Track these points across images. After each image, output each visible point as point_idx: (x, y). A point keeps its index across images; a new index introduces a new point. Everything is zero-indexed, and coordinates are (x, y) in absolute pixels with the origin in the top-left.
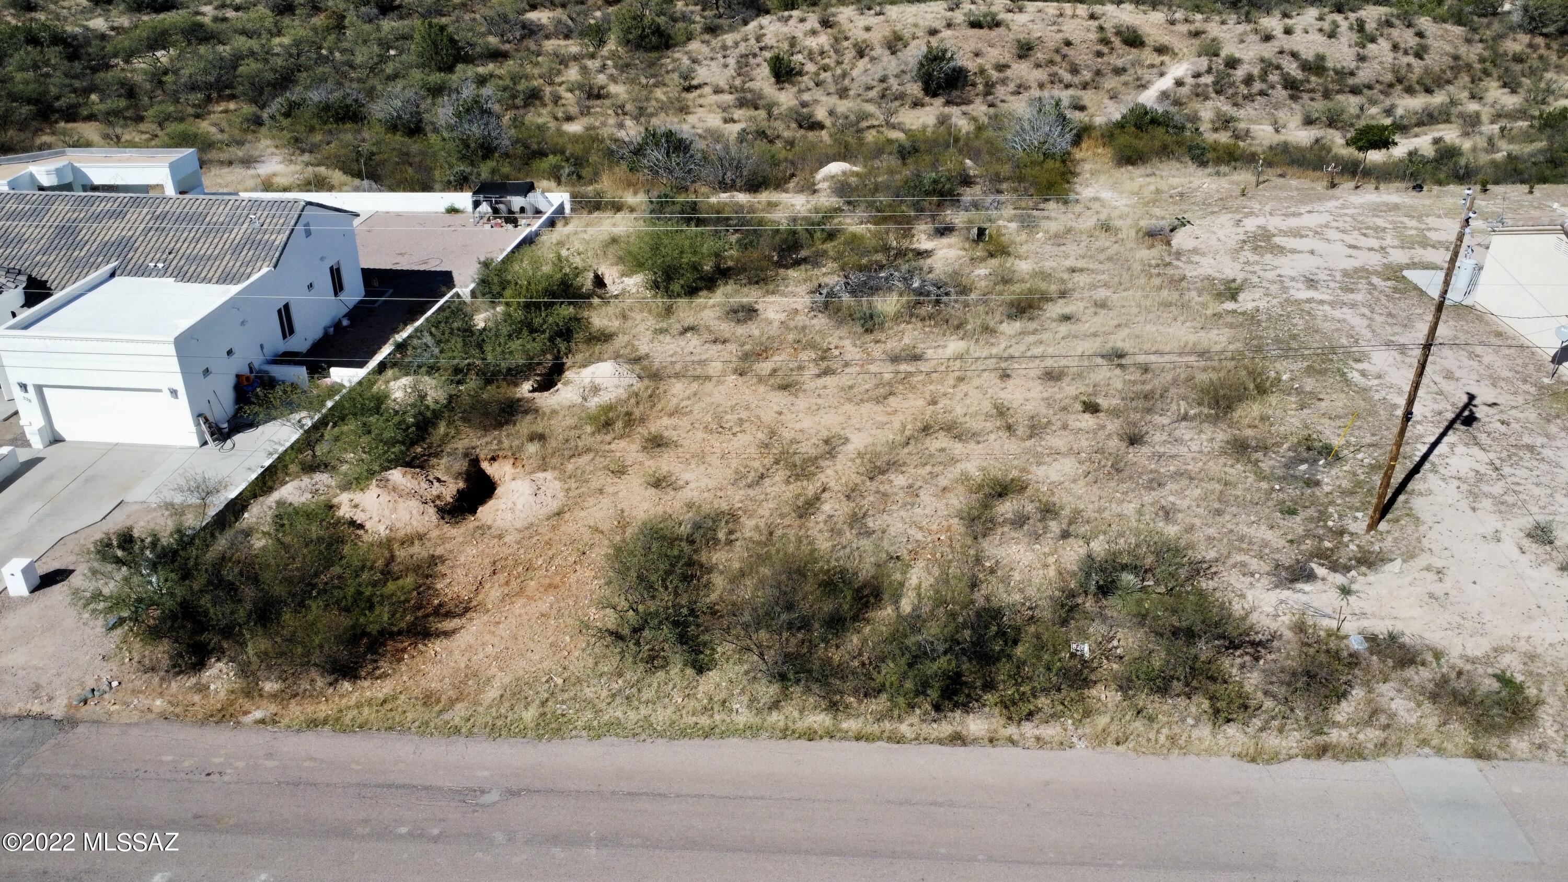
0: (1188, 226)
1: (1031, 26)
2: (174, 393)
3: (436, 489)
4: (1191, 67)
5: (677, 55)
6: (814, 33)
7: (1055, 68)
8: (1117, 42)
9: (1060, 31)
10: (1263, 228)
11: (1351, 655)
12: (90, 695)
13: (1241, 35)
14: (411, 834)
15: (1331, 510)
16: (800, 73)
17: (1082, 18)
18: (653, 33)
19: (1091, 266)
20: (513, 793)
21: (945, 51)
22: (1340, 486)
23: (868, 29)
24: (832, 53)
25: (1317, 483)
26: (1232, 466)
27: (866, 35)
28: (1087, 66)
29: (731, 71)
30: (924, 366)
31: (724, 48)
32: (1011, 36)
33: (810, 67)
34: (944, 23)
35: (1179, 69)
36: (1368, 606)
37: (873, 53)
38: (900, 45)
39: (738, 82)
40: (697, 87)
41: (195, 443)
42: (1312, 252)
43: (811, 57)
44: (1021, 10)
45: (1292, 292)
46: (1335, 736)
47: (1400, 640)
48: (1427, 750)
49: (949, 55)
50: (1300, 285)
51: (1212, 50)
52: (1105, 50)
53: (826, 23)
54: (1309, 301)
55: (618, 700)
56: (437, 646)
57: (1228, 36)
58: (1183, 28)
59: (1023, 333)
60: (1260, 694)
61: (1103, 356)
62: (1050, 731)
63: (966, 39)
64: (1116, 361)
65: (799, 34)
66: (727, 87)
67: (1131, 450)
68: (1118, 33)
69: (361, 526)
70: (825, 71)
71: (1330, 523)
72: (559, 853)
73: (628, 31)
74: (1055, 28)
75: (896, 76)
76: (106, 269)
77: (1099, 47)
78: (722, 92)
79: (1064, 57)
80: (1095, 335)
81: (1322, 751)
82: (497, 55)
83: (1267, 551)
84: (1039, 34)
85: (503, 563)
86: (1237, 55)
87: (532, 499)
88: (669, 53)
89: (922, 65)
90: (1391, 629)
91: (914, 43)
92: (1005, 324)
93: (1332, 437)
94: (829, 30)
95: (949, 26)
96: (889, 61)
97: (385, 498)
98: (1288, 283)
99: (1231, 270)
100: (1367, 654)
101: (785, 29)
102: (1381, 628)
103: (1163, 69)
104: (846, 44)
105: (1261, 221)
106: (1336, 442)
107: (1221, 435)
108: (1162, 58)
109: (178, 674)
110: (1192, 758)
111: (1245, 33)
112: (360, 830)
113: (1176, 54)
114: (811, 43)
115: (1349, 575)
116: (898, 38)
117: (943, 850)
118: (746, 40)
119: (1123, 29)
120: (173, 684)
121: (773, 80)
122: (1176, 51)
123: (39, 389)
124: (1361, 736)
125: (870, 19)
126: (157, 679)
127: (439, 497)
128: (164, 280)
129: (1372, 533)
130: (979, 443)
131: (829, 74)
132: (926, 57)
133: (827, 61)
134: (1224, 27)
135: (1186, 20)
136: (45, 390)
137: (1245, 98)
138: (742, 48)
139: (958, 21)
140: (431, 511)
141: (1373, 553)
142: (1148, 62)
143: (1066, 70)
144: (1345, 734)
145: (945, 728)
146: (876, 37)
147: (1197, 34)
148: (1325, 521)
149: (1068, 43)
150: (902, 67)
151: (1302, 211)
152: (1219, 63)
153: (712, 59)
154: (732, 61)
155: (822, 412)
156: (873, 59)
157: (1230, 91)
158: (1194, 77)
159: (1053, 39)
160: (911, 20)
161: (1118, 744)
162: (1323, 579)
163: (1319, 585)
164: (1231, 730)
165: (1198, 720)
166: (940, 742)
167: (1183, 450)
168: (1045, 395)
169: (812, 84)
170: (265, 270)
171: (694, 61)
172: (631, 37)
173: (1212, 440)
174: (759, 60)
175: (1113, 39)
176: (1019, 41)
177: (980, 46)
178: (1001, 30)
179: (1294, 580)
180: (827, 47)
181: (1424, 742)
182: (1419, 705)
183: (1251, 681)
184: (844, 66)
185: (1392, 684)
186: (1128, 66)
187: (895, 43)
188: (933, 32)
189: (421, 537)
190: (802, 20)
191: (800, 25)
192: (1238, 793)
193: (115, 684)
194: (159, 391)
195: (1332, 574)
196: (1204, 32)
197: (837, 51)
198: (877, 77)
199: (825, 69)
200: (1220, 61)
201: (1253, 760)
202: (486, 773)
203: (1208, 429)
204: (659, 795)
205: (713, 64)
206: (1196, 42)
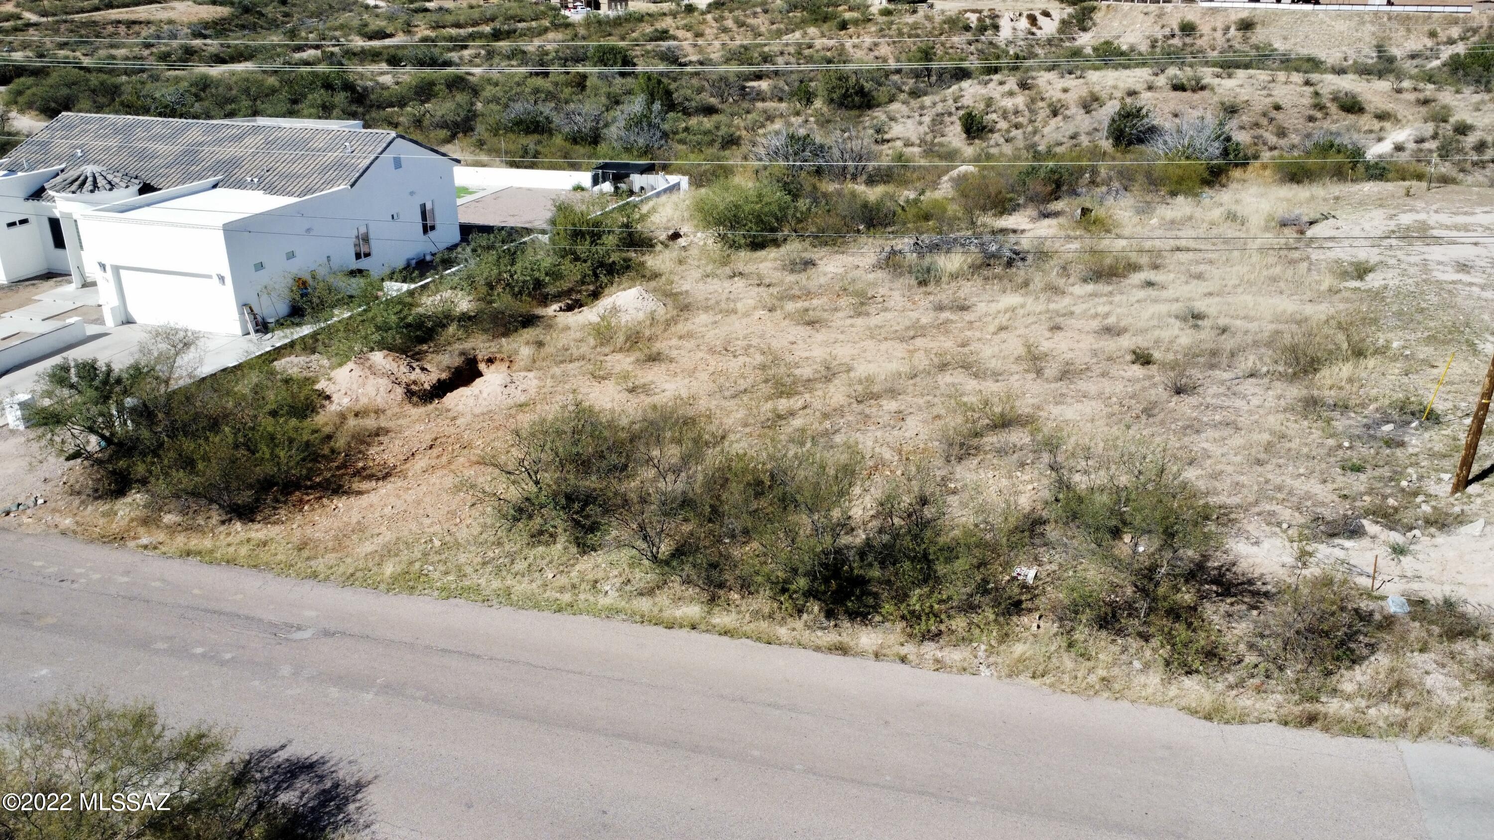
0: (1331, 220)
1: (1238, 90)
2: (222, 279)
3: (417, 374)
4: (1414, 132)
5: (876, 114)
6: (1011, 94)
7: (1261, 132)
8: (1333, 108)
9: (1270, 95)
10: (1424, 223)
11: (1386, 618)
12: (14, 509)
13: (1478, 103)
14: (204, 655)
15: (1410, 470)
16: (992, 131)
17: (1296, 84)
18: (856, 93)
19: (1202, 247)
20: (327, 634)
21: (1141, 109)
22: (1430, 449)
23: (1065, 91)
24: (1027, 113)
25: (1402, 444)
26: (1296, 421)
27: (1063, 96)
28: (1296, 131)
29: (924, 128)
30: (968, 316)
31: (922, 108)
32: (1216, 99)
33: (1003, 125)
34: (1145, 86)
35: (1402, 135)
36: (1424, 570)
37: (1067, 112)
38: (1095, 105)
39: (929, 138)
40: (888, 141)
41: (238, 331)
42: (1476, 244)
43: (1005, 116)
44: (1230, 76)
45: (1435, 273)
46: (1333, 706)
47: (1460, 609)
48: (1465, 739)
49: (1144, 111)
50: (1449, 269)
51: (1442, 118)
52: (1319, 115)
53: (1024, 86)
54: (1453, 282)
55: (489, 568)
56: (341, 503)
57: (1462, 104)
58: (1412, 97)
59: (1093, 295)
60: (1242, 647)
61: (1177, 317)
62: (955, 655)
63: (1165, 100)
64: (1191, 322)
65: (996, 95)
66: (918, 142)
67: (1175, 398)
68: (1335, 99)
69: (328, 398)
70: (1017, 128)
71: (1404, 483)
72: (334, 692)
73: (832, 90)
74: (1265, 92)
75: (1088, 134)
76: (212, 180)
77: (1312, 112)
78: (912, 145)
79: (1271, 120)
80: (1177, 300)
81: (1311, 720)
82: (709, 110)
83: (1309, 503)
84: (1246, 98)
85: (443, 440)
86: (1469, 121)
87: (499, 389)
88: (870, 112)
89: (1113, 120)
90: (1447, 594)
91: (1110, 104)
92: (1076, 287)
93: (1436, 400)
94: (1027, 92)
95: (1150, 88)
96: (1083, 120)
97: (357, 372)
98: (1432, 266)
99: (1366, 254)
100: (1408, 619)
101: (983, 91)
102: (1434, 593)
103: (1382, 134)
104: (1041, 104)
105: (1422, 216)
106: (1440, 407)
107: (1295, 392)
108: (1381, 124)
109: (96, 499)
110: (1125, 704)
111: (1483, 102)
112: (161, 645)
113: (1398, 121)
114: (1008, 103)
115: (1410, 535)
116: (1095, 99)
117: (756, 753)
118: (944, 101)
119: (1342, 95)
120: (90, 508)
121: (964, 136)
122: (1400, 117)
123: (116, 269)
124: (1372, 711)
125: (1070, 82)
126: (77, 502)
127: (415, 383)
128: (256, 192)
129: (1458, 495)
130: (997, 381)
131: (1020, 131)
132: (1119, 114)
133: (1020, 119)
134: (1459, 96)
135: (1415, 89)
136: (122, 272)
137: (1475, 164)
138: (939, 108)
139: (1159, 84)
140: (400, 391)
141: (1451, 515)
142: (1366, 128)
143: (1272, 132)
144: (1348, 705)
145: (830, 637)
146: (1072, 98)
147: (1426, 102)
148: (1398, 481)
149: (1278, 108)
150: (1095, 125)
151: (1477, 211)
152: (1447, 129)
153: (909, 117)
154: (927, 119)
155: (838, 345)
156: (1066, 118)
157: (1457, 157)
158: (1416, 142)
159: (1260, 102)
160: (1111, 83)
161: (1033, 677)
162: (1373, 537)
163: (1365, 542)
164: (1190, 683)
165: (1147, 666)
166: (818, 649)
167: (1239, 403)
168: (1095, 346)
169: (1002, 140)
170: (342, 187)
171: (891, 119)
172: (835, 96)
173: (1279, 398)
174: (954, 118)
175: (1328, 105)
176: (1222, 104)
177: (1181, 108)
178: (1205, 94)
179: (1333, 535)
180: (1022, 107)
181: (1465, 730)
182: (1467, 684)
183: (1235, 631)
184: (1036, 124)
185: (1432, 655)
186: (1343, 131)
187: (1090, 103)
188: (1132, 93)
189: (378, 412)
190: (1001, 83)
191: (1000, 88)
192: (1170, 748)
193: (40, 501)
194: (210, 277)
195: (1386, 531)
196: (1434, 101)
197: (1031, 111)
198: (1068, 134)
199: (1017, 126)
200: (1449, 127)
201: (1208, 717)
202: (313, 614)
203: (1279, 387)
204: (473, 655)
205: (909, 121)
206: (1423, 110)
